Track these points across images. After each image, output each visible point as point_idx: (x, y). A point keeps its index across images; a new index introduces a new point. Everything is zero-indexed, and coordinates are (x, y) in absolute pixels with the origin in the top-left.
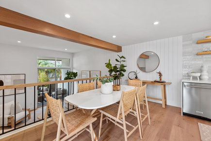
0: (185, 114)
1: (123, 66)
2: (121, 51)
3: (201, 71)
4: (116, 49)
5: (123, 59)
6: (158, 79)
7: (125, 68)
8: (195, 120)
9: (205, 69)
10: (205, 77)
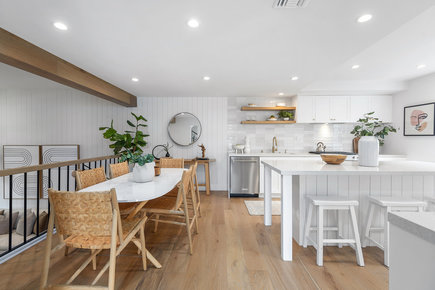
0: (232, 196)
1: (140, 135)
2: (136, 106)
3: (244, 143)
4: (128, 102)
5: (141, 122)
6: (200, 156)
7: (145, 139)
8: (241, 199)
9: (248, 141)
10: (248, 150)
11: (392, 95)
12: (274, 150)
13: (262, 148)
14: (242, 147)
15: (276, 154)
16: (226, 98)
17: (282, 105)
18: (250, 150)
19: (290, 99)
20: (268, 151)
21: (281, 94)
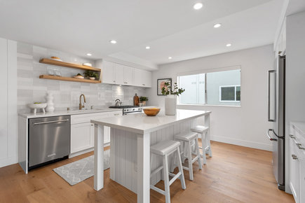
0: (32, 169)
3: (46, 100)
9: (51, 98)
10: (51, 108)
11: (152, 72)
12: (80, 107)
13: (67, 106)
14: (43, 106)
15: (82, 111)
16: (15, 42)
17: (89, 65)
18: (54, 108)
19: (94, 61)
20: (75, 108)
21: (89, 55)
